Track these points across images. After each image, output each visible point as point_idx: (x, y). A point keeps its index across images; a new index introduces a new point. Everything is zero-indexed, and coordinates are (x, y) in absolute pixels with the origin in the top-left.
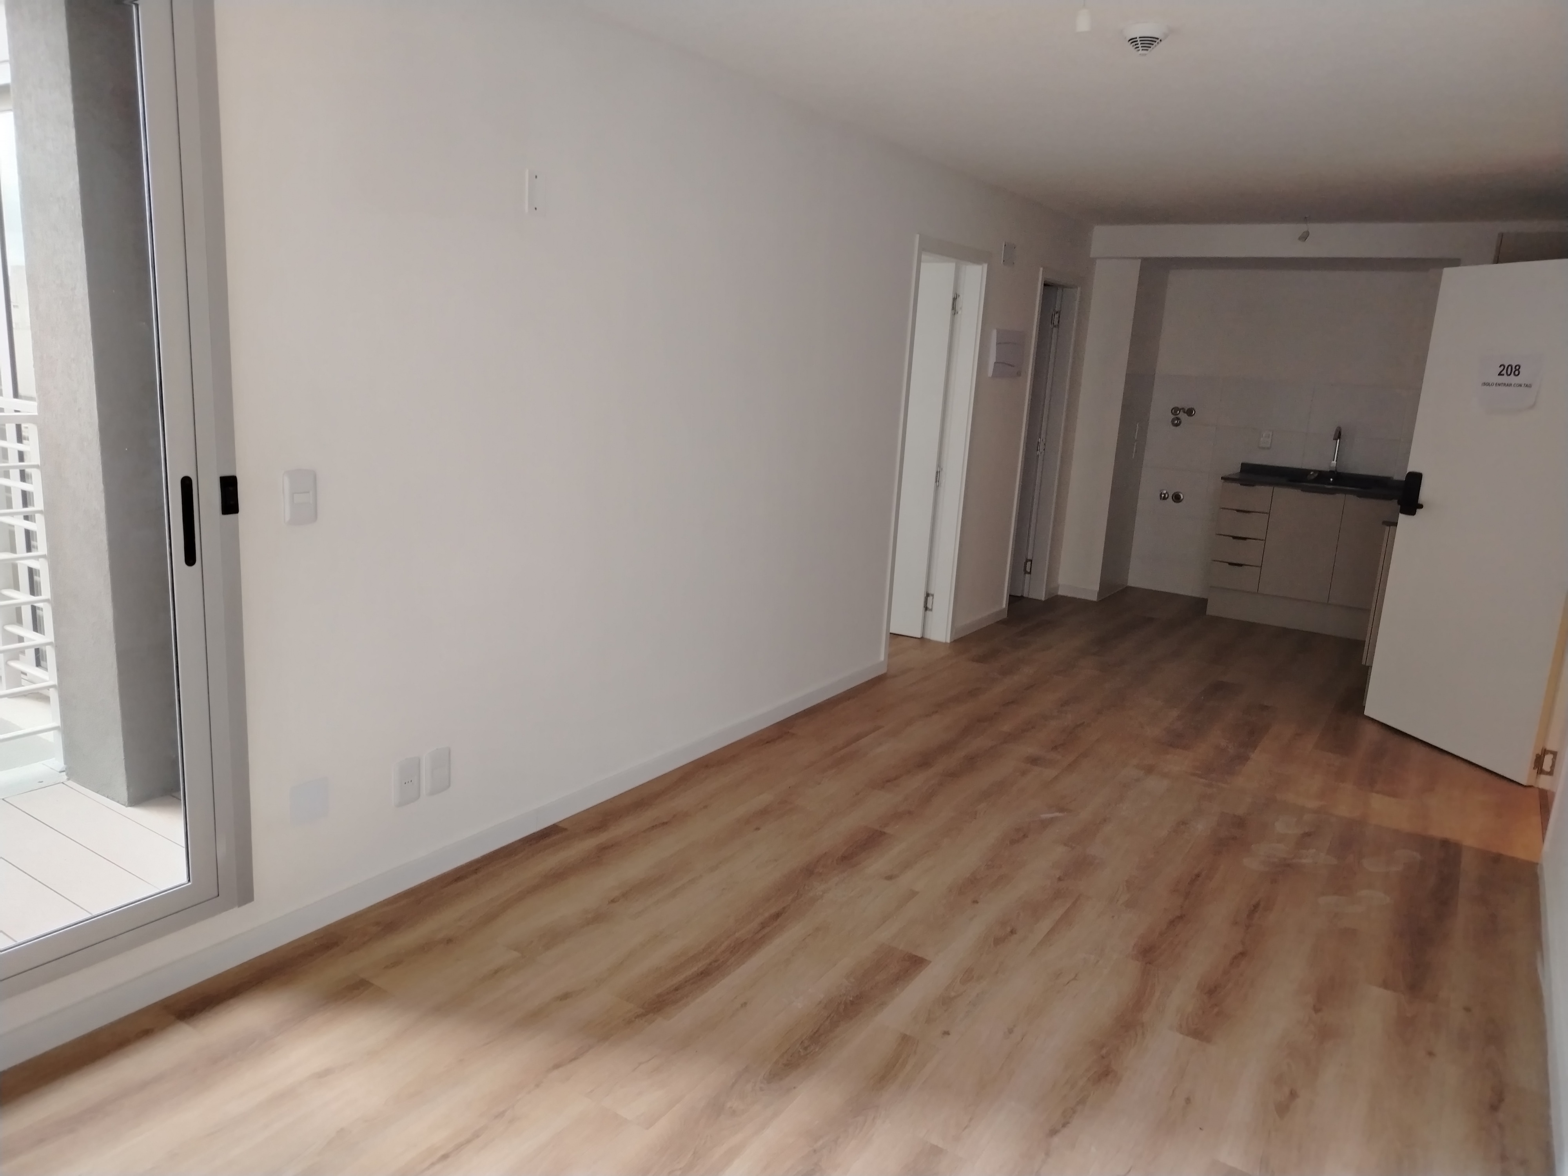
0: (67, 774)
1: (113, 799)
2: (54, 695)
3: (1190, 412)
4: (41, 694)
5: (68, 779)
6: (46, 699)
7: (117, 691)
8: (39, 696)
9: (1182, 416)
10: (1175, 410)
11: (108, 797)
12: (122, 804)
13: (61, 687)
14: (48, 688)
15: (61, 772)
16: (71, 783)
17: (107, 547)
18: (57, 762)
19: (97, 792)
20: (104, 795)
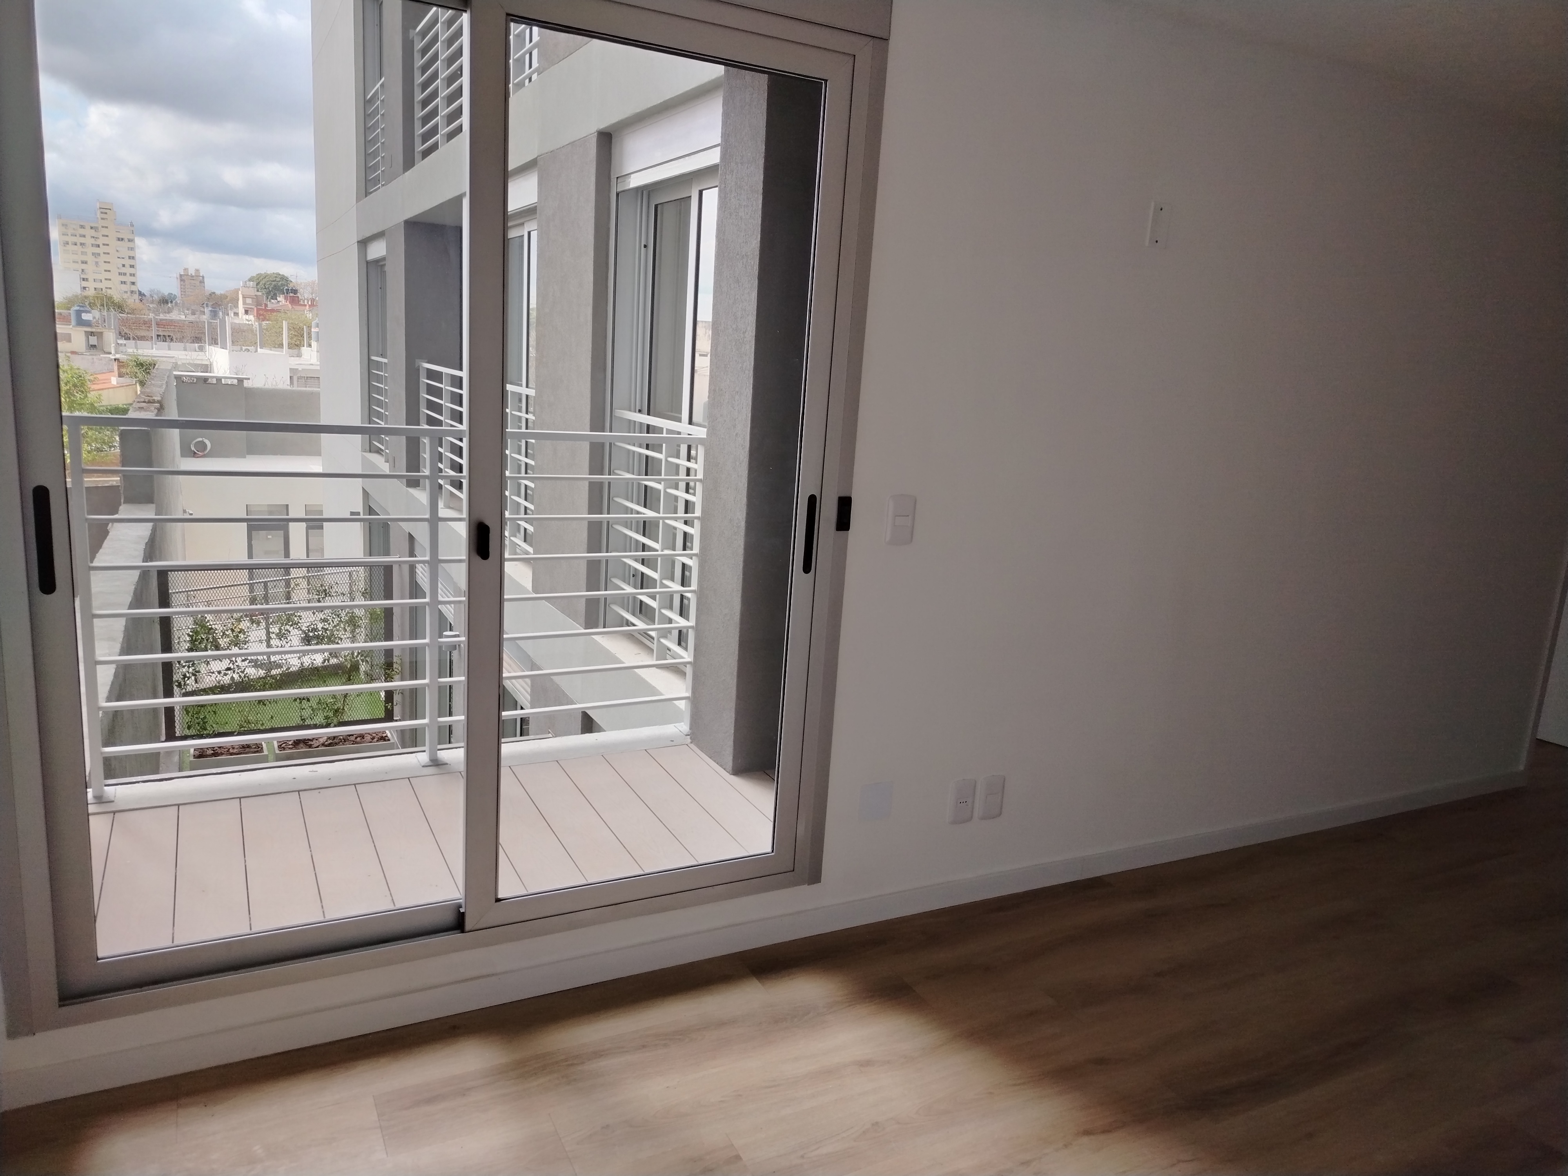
0: (691, 738)
1: (721, 766)
2: (689, 670)
4: (678, 668)
5: (691, 743)
6: (683, 674)
7: (735, 674)
8: (677, 670)
11: (717, 763)
12: (728, 772)
13: (695, 664)
14: (685, 664)
15: (686, 735)
16: (692, 746)
17: (743, 551)
18: (684, 727)
19: (710, 758)
20: (715, 761)
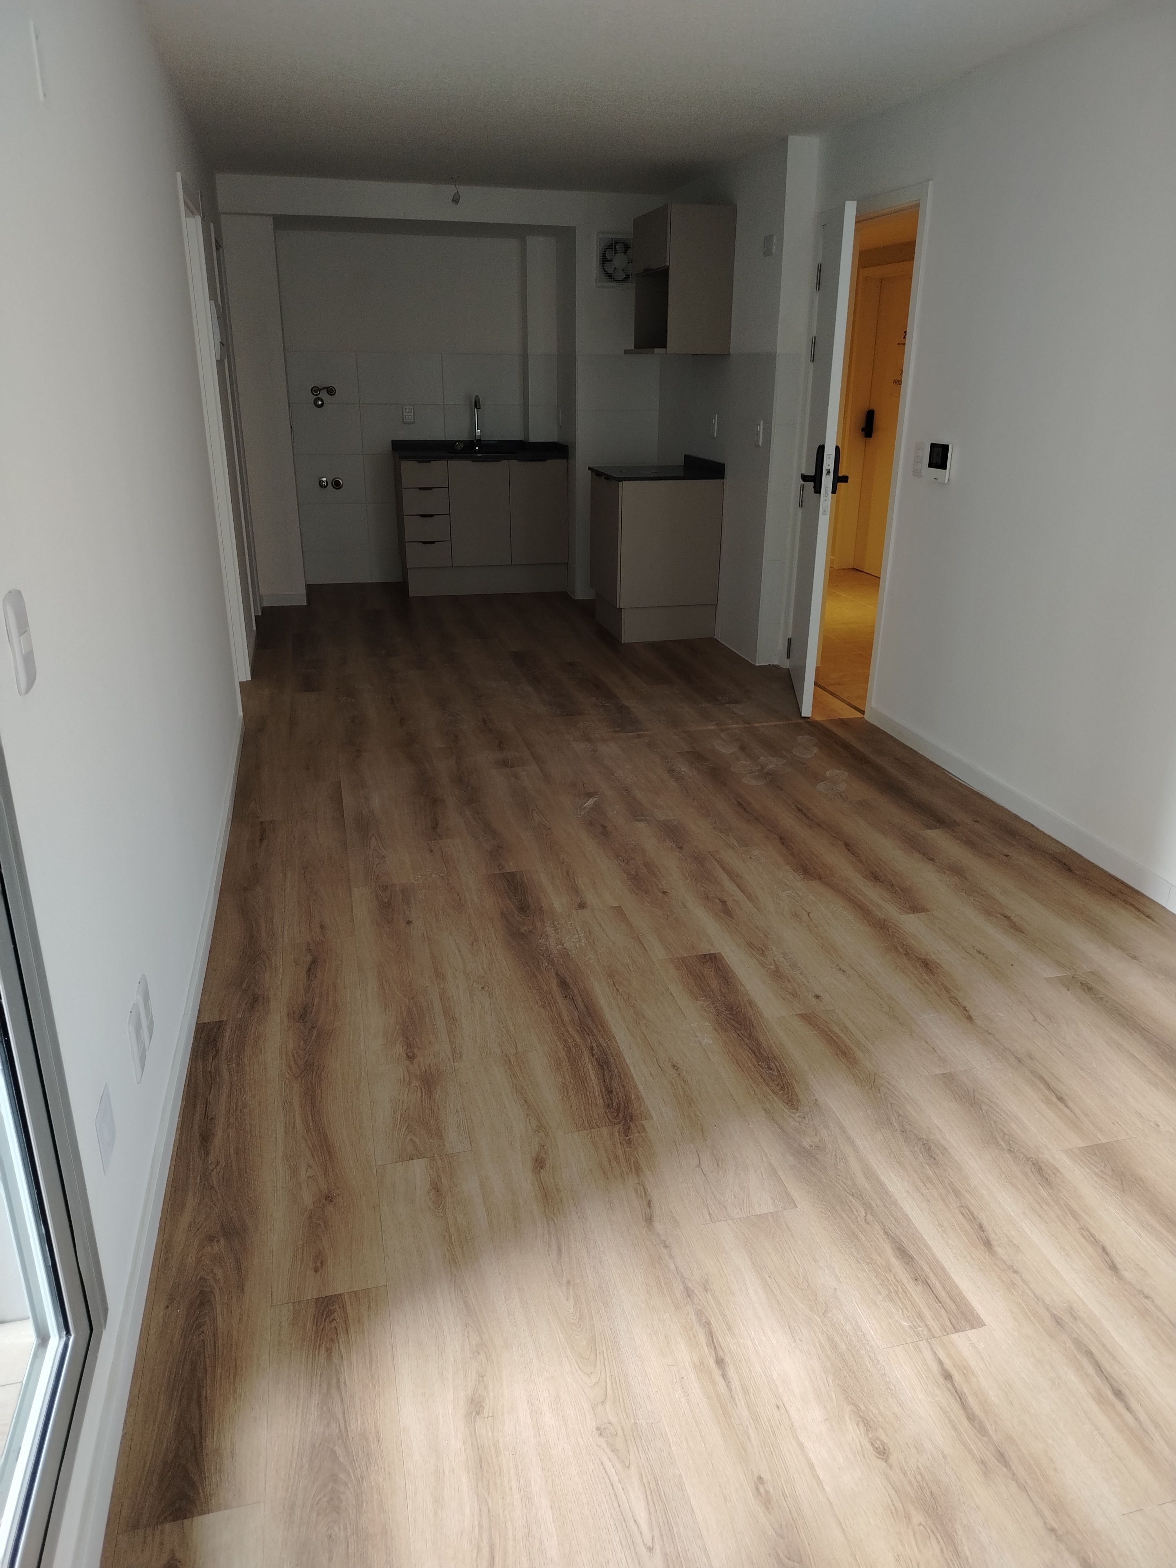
3: (330, 391)
9: (324, 395)
10: (315, 390)
